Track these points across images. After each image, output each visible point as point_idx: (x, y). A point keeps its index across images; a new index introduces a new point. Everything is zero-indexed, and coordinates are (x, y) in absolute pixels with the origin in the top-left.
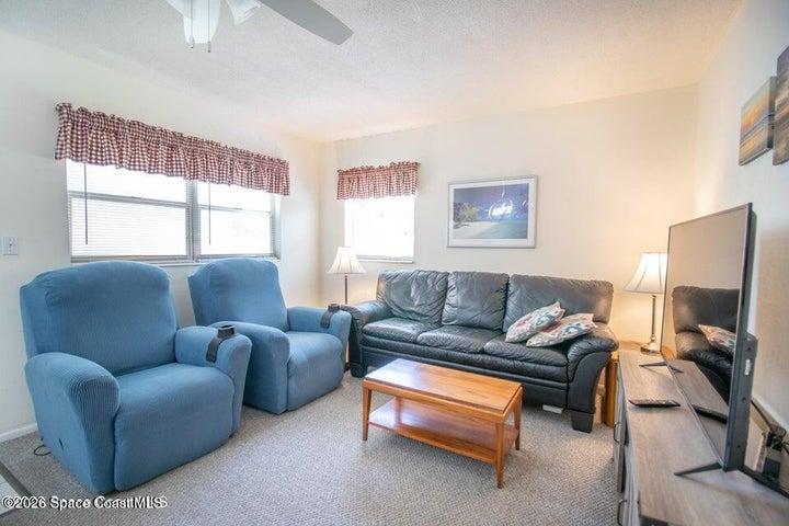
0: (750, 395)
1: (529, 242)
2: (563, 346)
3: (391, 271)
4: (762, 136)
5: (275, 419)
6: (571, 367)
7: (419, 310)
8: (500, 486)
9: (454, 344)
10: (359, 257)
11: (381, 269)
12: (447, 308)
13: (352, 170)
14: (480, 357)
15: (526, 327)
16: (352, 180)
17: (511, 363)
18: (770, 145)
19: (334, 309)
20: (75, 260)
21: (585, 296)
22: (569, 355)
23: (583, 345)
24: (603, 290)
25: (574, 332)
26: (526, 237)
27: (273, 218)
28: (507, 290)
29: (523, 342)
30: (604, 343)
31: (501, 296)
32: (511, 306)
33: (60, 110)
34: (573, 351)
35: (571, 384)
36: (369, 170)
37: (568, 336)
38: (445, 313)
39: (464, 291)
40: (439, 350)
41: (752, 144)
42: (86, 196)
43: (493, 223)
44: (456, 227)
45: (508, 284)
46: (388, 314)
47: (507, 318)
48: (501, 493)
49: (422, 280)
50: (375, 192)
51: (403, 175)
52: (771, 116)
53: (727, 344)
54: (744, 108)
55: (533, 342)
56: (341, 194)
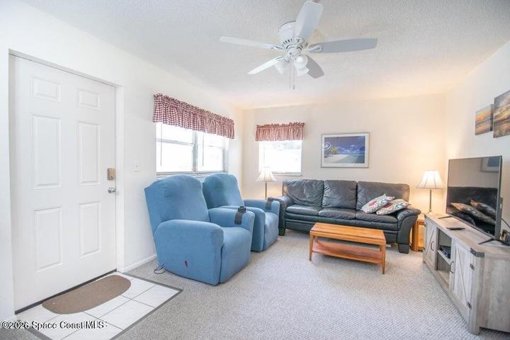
0: (501, 216)
1: (365, 165)
2: (395, 214)
3: (290, 180)
4: (488, 126)
5: (258, 254)
6: (399, 224)
7: (309, 200)
8: (383, 273)
9: (339, 216)
10: (273, 173)
11: (284, 179)
12: (325, 198)
13: (265, 126)
14: (354, 221)
15: (375, 206)
16: (264, 131)
17: (370, 223)
18: (491, 130)
19: (271, 200)
20: (159, 174)
21: (397, 191)
22: (398, 217)
23: (405, 212)
24: (406, 188)
25: (400, 207)
26: (364, 162)
27: (224, 151)
28: (357, 189)
29: (375, 213)
30: (416, 211)
31: (354, 192)
32: (360, 196)
33: (156, 97)
34: (400, 216)
35: (399, 232)
36: (277, 126)
37: (397, 209)
38: (324, 201)
39: (335, 190)
40: (331, 219)
41: (481, 128)
42: (162, 141)
43: (346, 156)
44: (325, 157)
45: (357, 186)
46: (292, 203)
47: (358, 203)
48: (386, 275)
49: (310, 184)
50: (279, 138)
51: (296, 129)
52: (492, 119)
53: (469, 210)
54: (477, 112)
55: (380, 212)
56: (257, 138)
